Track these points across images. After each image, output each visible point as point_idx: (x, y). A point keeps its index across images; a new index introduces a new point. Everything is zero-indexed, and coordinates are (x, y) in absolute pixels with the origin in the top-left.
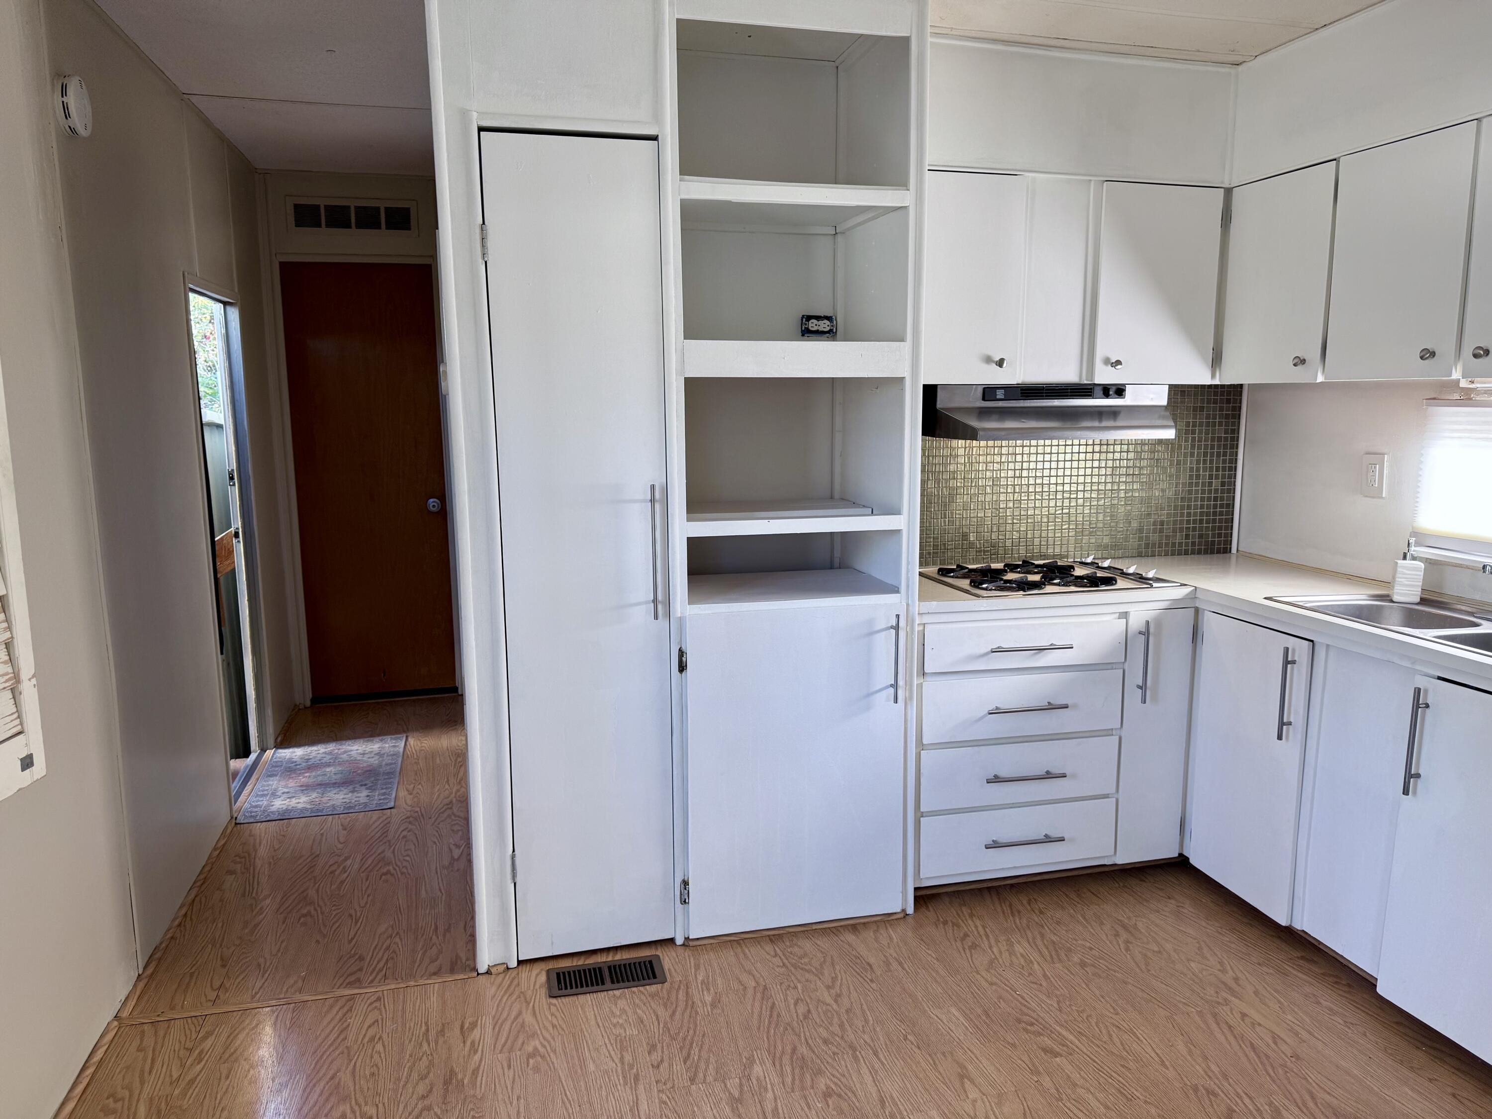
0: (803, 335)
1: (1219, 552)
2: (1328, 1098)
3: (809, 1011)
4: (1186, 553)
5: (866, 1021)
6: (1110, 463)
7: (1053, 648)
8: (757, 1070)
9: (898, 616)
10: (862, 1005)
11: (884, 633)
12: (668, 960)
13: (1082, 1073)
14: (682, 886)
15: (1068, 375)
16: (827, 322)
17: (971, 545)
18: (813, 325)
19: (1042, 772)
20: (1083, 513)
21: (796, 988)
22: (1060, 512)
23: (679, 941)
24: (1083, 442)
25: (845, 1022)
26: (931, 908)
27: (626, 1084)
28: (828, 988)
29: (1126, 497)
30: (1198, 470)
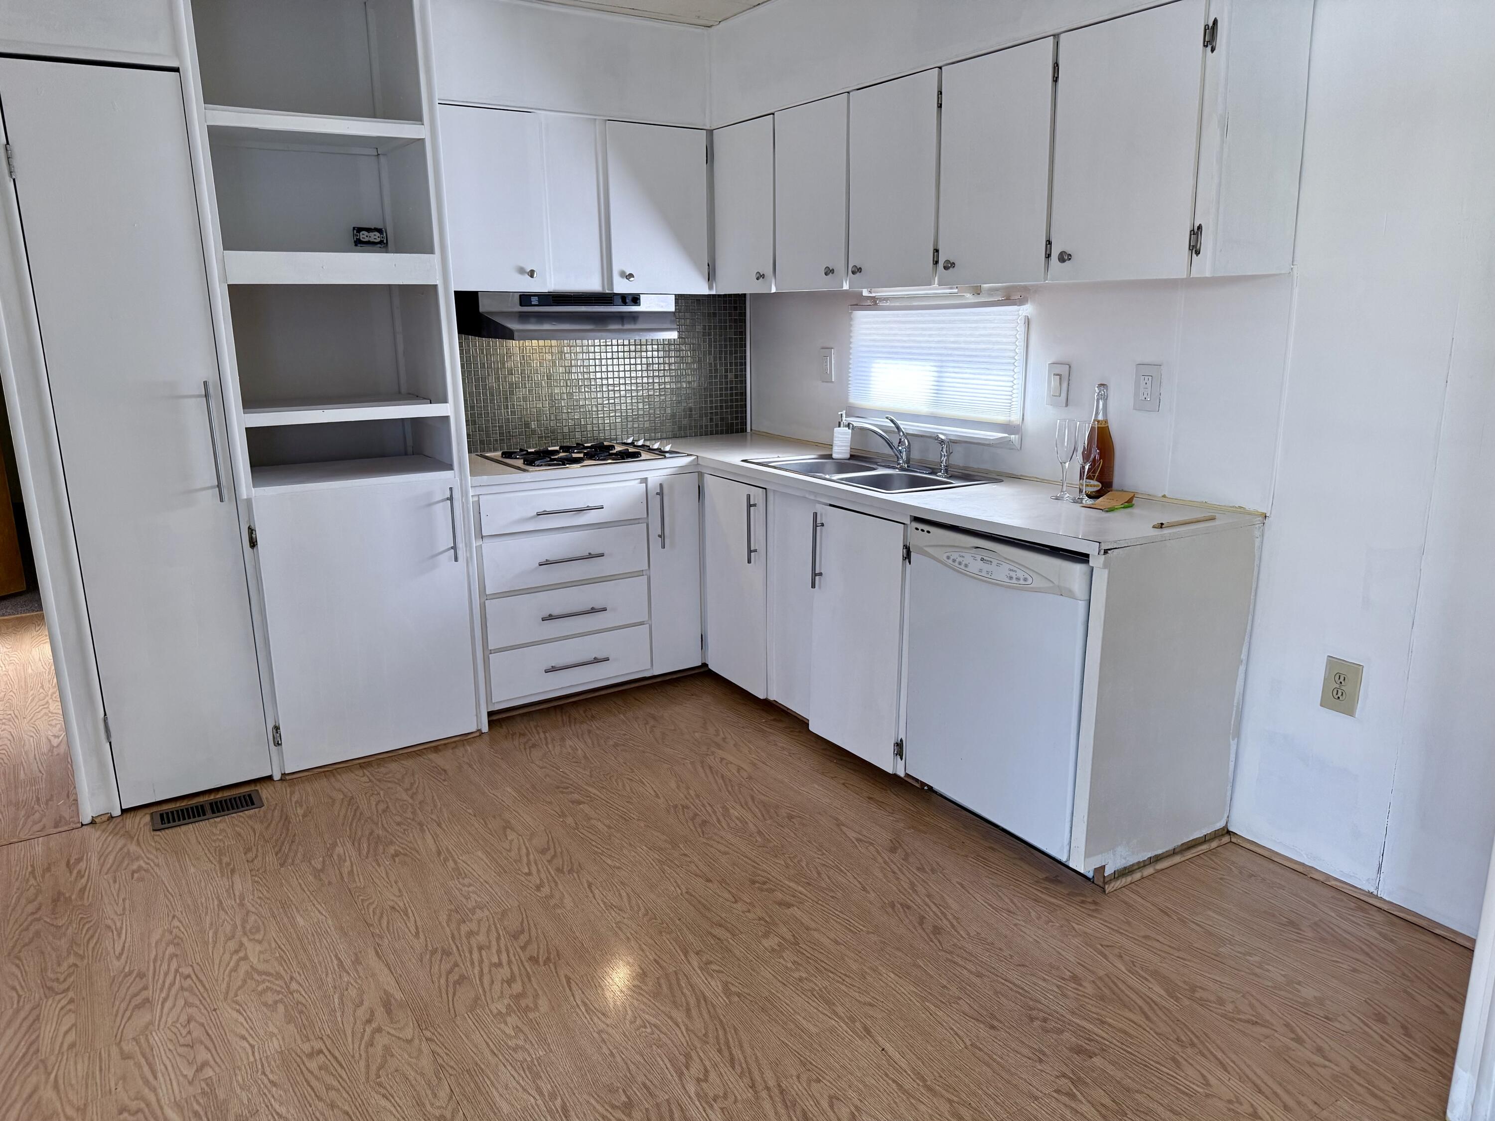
0: (356, 245)
1: (737, 432)
2: (763, 798)
3: (388, 807)
4: (712, 434)
5: (435, 806)
6: (644, 361)
7: (590, 509)
8: (339, 850)
9: (451, 489)
10: (433, 797)
11: (441, 504)
12: (265, 792)
13: (597, 811)
14: (274, 731)
15: (592, 284)
16: (378, 234)
17: (534, 432)
18: (364, 236)
19: (589, 607)
20: (626, 403)
21: (379, 794)
22: (607, 402)
23: (276, 777)
24: (620, 342)
25: (418, 809)
26: (504, 727)
27: (222, 876)
28: (406, 790)
29: (660, 389)
30: (715, 365)
